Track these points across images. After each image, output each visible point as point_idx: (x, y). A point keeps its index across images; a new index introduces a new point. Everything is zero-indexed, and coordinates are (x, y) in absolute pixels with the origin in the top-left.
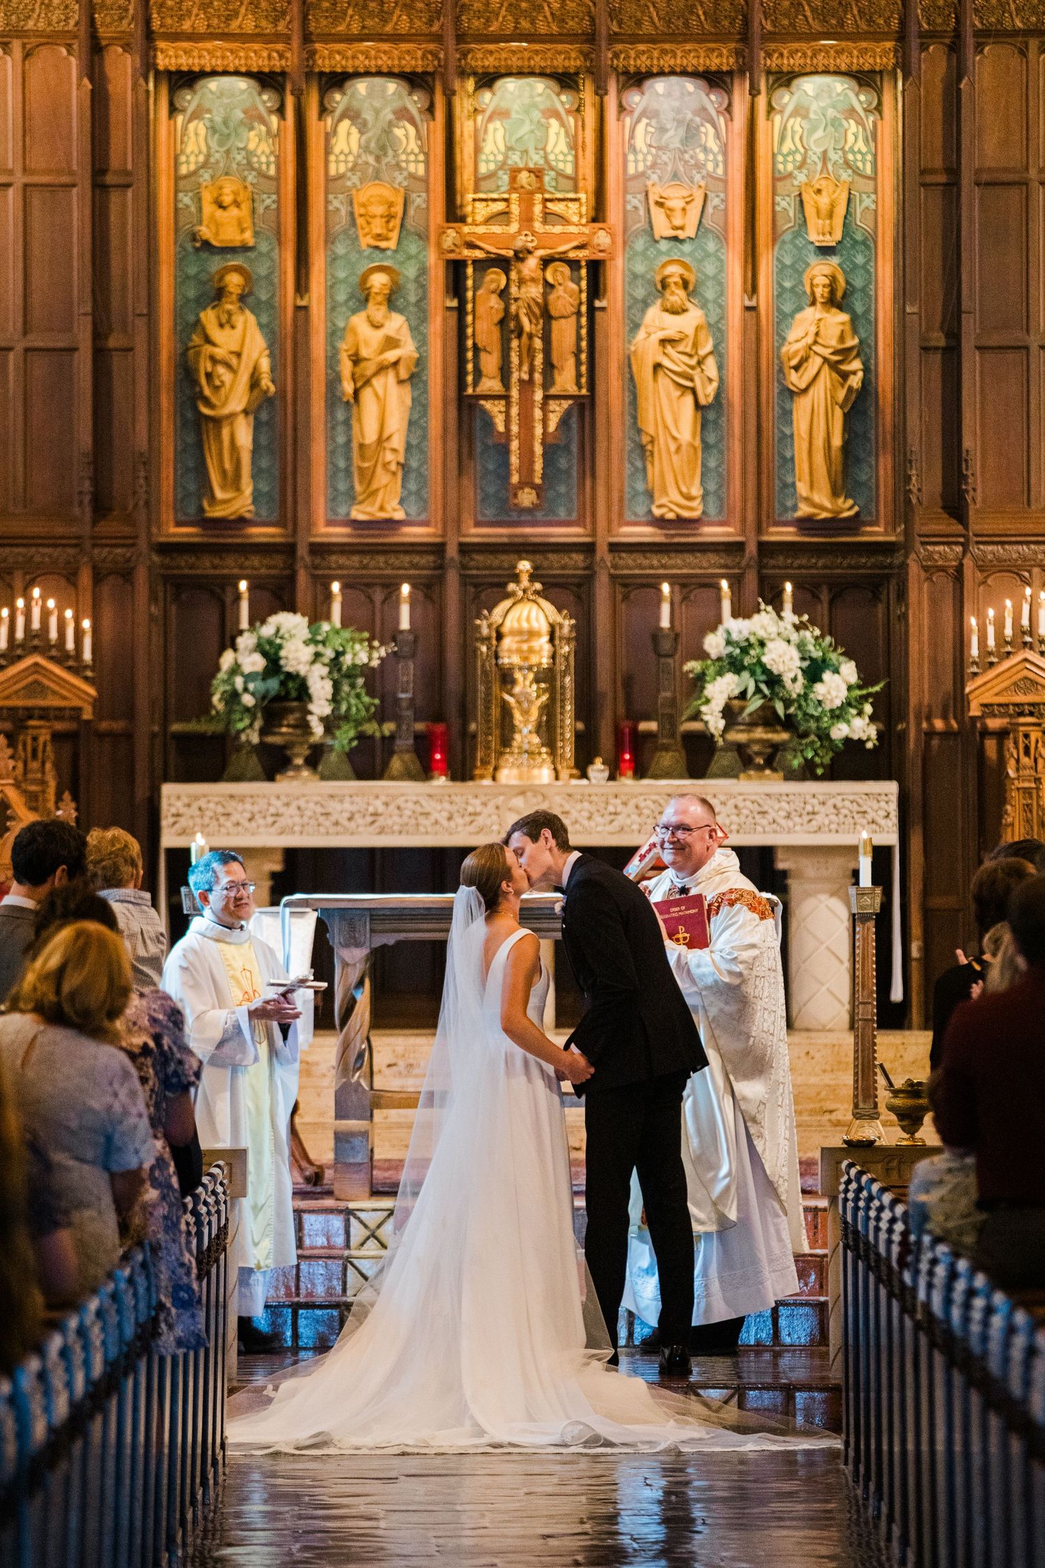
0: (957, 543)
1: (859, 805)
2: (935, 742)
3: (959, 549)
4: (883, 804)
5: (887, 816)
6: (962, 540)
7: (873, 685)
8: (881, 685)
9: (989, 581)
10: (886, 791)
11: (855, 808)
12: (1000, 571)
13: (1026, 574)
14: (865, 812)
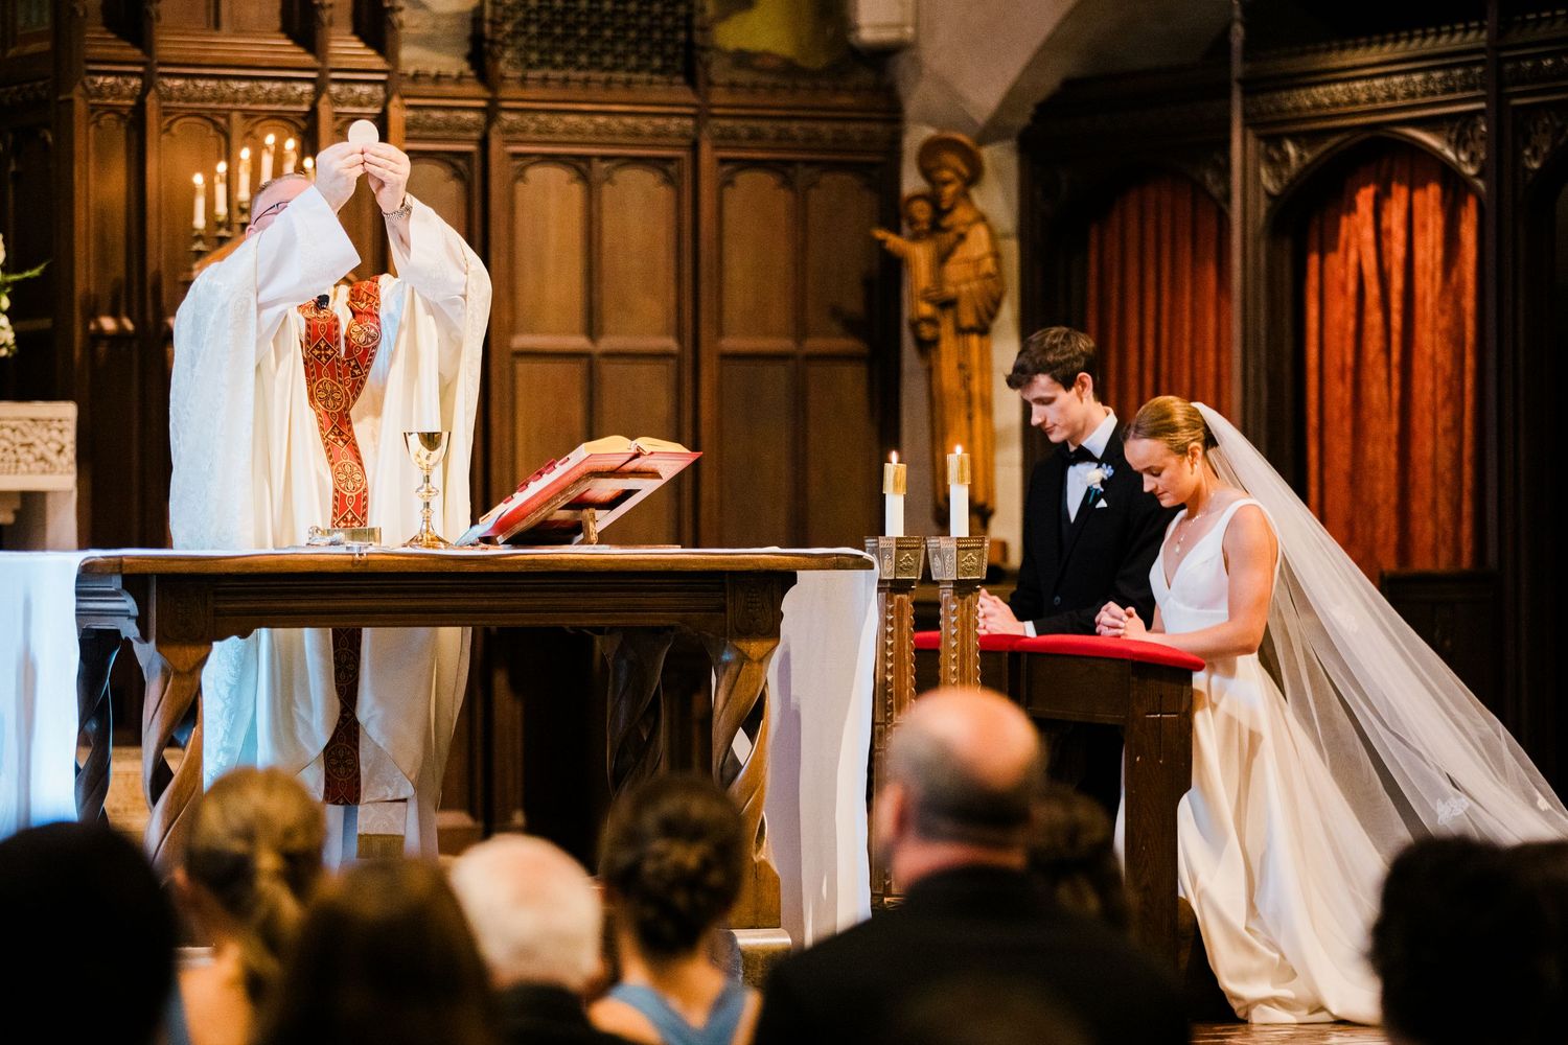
0: (133, 74)
1: (23, 434)
2: (102, 349)
3: (135, 82)
4: (55, 434)
5: (60, 452)
6: (140, 69)
7: (31, 268)
8: (42, 267)
9: (175, 128)
10: (60, 416)
11: (18, 438)
12: (189, 115)
13: (222, 121)
14: (30, 445)
